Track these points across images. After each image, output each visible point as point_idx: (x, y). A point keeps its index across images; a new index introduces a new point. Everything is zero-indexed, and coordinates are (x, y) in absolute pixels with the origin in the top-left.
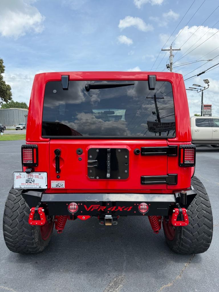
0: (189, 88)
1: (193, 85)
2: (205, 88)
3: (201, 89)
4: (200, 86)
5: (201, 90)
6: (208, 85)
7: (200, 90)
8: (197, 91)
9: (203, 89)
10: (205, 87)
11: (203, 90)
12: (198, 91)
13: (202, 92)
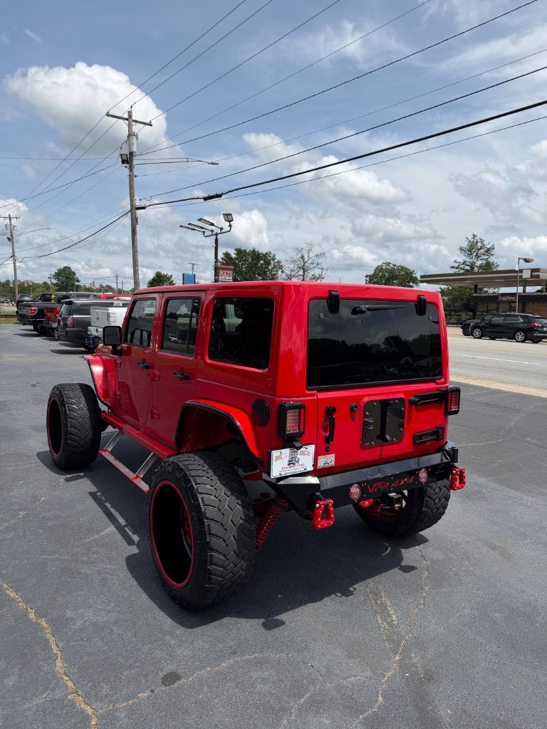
0: (189, 224)
1: (200, 220)
2: (223, 231)
3: (212, 231)
4: (212, 224)
5: (214, 233)
6: (230, 226)
7: (210, 233)
8: (204, 232)
9: (219, 231)
10: (221, 229)
11: (217, 235)
12: (206, 235)
13: (214, 237)
